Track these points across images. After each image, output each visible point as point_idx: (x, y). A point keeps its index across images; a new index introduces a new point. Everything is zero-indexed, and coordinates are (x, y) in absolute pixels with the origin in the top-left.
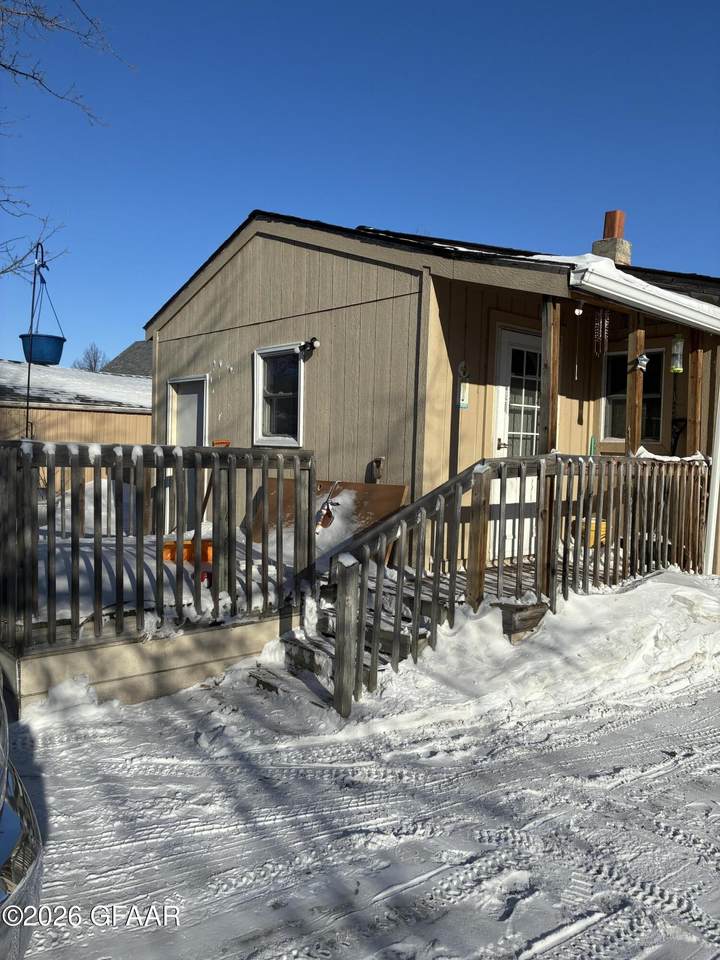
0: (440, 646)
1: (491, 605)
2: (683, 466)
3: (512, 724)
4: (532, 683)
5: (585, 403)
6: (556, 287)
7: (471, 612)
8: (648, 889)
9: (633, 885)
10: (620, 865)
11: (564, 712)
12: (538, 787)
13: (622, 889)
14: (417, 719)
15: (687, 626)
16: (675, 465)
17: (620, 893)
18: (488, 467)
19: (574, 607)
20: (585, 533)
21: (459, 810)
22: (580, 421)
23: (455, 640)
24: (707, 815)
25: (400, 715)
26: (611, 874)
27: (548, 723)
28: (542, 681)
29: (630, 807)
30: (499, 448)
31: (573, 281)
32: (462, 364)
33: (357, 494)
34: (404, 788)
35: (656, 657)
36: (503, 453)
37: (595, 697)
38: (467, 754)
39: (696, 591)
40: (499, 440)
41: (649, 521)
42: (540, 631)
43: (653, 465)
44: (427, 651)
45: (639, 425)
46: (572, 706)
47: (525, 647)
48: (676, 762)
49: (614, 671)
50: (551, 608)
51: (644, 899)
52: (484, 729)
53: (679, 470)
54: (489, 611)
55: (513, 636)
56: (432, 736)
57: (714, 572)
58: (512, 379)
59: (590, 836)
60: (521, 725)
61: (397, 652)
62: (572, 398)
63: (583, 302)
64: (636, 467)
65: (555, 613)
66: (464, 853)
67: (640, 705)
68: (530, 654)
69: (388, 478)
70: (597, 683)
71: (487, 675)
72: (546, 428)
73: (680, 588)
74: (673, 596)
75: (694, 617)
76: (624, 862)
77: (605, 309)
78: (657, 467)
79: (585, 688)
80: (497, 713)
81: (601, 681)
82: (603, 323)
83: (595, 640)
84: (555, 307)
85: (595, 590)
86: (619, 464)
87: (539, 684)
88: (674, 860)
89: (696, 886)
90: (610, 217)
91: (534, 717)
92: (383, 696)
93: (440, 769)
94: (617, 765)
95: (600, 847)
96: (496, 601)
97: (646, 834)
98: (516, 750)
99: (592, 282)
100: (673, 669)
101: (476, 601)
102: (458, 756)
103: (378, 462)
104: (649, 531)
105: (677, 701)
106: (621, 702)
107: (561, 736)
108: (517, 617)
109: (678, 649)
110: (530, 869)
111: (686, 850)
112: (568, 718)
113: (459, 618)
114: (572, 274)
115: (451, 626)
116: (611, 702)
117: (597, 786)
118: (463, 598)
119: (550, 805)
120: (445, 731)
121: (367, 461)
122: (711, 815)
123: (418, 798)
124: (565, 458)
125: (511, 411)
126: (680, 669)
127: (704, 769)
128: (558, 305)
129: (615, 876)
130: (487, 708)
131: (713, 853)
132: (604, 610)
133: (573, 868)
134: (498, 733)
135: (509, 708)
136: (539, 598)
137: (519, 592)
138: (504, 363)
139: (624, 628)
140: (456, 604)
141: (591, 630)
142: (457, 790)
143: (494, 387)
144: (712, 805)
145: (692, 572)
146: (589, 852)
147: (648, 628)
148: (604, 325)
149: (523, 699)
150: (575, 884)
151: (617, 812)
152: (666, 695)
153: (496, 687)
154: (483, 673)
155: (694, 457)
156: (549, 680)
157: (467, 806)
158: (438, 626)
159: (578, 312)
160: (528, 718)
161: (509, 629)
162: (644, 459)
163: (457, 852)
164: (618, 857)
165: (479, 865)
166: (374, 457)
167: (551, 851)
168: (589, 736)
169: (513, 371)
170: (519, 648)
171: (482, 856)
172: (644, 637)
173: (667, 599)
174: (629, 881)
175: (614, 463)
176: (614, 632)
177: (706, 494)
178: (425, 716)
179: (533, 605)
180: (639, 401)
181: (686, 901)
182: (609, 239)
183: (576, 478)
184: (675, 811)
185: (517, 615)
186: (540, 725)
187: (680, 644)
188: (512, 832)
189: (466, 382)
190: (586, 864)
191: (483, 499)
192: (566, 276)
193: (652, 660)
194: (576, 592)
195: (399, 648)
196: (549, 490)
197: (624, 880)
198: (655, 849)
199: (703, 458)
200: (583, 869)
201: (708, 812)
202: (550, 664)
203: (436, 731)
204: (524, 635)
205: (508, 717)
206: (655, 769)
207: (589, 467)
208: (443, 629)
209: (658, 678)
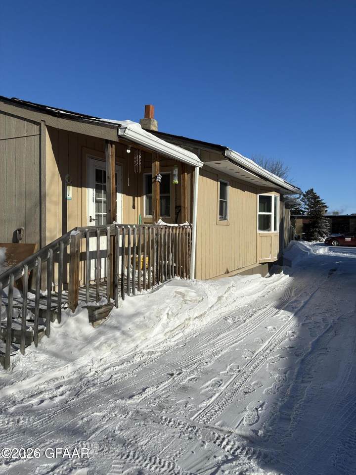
0: (52, 334)
1: (82, 307)
2: (180, 228)
3: (92, 373)
4: (104, 348)
5: (136, 198)
6: (112, 136)
7: (71, 313)
8: (153, 461)
9: (145, 460)
10: (140, 449)
11: (121, 360)
12: (101, 410)
13: (139, 464)
14: (35, 381)
15: (182, 306)
16: (176, 228)
17: (138, 467)
18: (79, 232)
19: (127, 304)
20: (138, 263)
21: (52, 436)
22: (134, 207)
23: (61, 330)
24: (186, 406)
25: (23, 381)
26: (134, 457)
27: (112, 368)
28: (109, 346)
29: (149, 410)
30: (91, 221)
31: (120, 133)
32: (67, 176)
33: (7, 250)
34: (20, 429)
35: (168, 324)
36: (93, 224)
37: (138, 350)
38: (63, 397)
39: (186, 288)
40: (91, 217)
41: (165, 255)
42: (110, 318)
43: (166, 228)
44: (44, 339)
45: (158, 209)
46: (125, 357)
47: (101, 328)
48: (174, 379)
49: (147, 334)
50: (115, 305)
51: (150, 468)
52: (76, 379)
53: (178, 230)
54: (82, 310)
55: (94, 323)
56: (43, 390)
57: (195, 278)
58: (96, 185)
59: (125, 434)
60: (97, 373)
61: (23, 342)
62: (129, 195)
63: (130, 146)
64: (158, 229)
65: (117, 308)
66: (50, 465)
67: (160, 350)
68: (103, 332)
69: (25, 240)
70: (138, 342)
71: (79, 347)
72: (110, 211)
73: (179, 287)
74: (176, 292)
75: (185, 301)
76: (141, 446)
77: (139, 150)
78: (167, 229)
79: (133, 345)
80: (84, 368)
81: (141, 341)
82: (138, 158)
83: (138, 320)
84: (112, 147)
85: (139, 293)
86: (149, 228)
87: (108, 348)
88: (168, 438)
89: (178, 452)
90: (147, 108)
91: (105, 366)
92: (13, 371)
93: (45, 410)
94: (145, 387)
95: (130, 440)
96: (86, 305)
97: (155, 426)
98: (92, 389)
99: (129, 134)
100: (176, 328)
101: (74, 306)
102: (57, 400)
103: (20, 230)
104: (165, 260)
105: (177, 345)
106: (151, 350)
107: (118, 375)
108: (96, 313)
109: (178, 319)
110: (88, 466)
111: (174, 430)
112: (123, 364)
113: (64, 318)
114: (119, 129)
115: (59, 322)
116: (145, 351)
117: (133, 402)
118: (66, 305)
119: (106, 420)
120: (52, 385)
121: (14, 229)
122: (188, 406)
123: (27, 434)
124: (120, 226)
125: (96, 202)
126: (179, 328)
127: (186, 380)
128: (113, 145)
129: (136, 457)
130: (79, 366)
131: (187, 429)
132: (143, 303)
133: (114, 458)
134: (83, 380)
135: (91, 364)
136: (109, 301)
137: (98, 299)
138: (92, 176)
139: (153, 311)
140: (62, 310)
141: (137, 314)
142: (52, 423)
143: (87, 189)
144: (188, 400)
145: (185, 278)
146: (124, 445)
147: (164, 310)
148: (139, 158)
149: (99, 358)
150: (114, 468)
151: (142, 415)
152: (172, 343)
153: (85, 353)
154: (77, 346)
155: (184, 224)
156: (114, 345)
157: (57, 433)
158: (51, 323)
159: (128, 151)
160: (101, 368)
161: (92, 320)
162: (162, 225)
163: (46, 465)
164: (139, 444)
165: (58, 470)
166: (17, 228)
167: (103, 449)
168: (133, 372)
169: (96, 181)
170: (98, 329)
171: (61, 465)
172: (162, 314)
173: (173, 294)
174: (143, 458)
175: (147, 228)
176: (147, 314)
177: (190, 241)
178: (39, 378)
179: (105, 305)
180: (158, 197)
181: (172, 463)
182: (147, 118)
183: (127, 236)
184: (170, 407)
185: (97, 311)
186: (108, 371)
187: (179, 316)
188: (82, 443)
189: (70, 185)
190: (122, 453)
191: (76, 249)
192: (116, 130)
193: (165, 326)
194: (129, 295)
195: (25, 339)
196: (113, 243)
197: (141, 458)
198: (158, 433)
199: (188, 224)
200: (119, 457)
201: (187, 403)
202: (114, 336)
203: (46, 386)
204: (100, 322)
205: (90, 370)
206: (164, 385)
207: (133, 230)
208: (54, 325)
209: (169, 334)
